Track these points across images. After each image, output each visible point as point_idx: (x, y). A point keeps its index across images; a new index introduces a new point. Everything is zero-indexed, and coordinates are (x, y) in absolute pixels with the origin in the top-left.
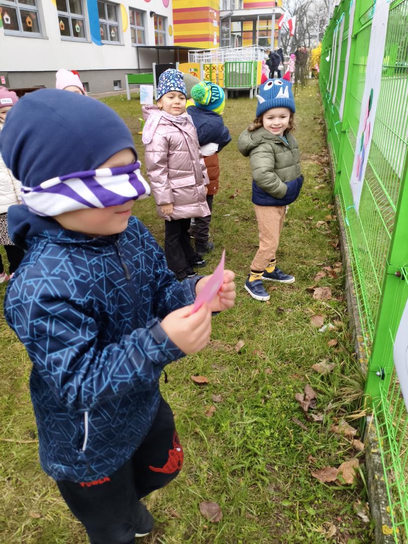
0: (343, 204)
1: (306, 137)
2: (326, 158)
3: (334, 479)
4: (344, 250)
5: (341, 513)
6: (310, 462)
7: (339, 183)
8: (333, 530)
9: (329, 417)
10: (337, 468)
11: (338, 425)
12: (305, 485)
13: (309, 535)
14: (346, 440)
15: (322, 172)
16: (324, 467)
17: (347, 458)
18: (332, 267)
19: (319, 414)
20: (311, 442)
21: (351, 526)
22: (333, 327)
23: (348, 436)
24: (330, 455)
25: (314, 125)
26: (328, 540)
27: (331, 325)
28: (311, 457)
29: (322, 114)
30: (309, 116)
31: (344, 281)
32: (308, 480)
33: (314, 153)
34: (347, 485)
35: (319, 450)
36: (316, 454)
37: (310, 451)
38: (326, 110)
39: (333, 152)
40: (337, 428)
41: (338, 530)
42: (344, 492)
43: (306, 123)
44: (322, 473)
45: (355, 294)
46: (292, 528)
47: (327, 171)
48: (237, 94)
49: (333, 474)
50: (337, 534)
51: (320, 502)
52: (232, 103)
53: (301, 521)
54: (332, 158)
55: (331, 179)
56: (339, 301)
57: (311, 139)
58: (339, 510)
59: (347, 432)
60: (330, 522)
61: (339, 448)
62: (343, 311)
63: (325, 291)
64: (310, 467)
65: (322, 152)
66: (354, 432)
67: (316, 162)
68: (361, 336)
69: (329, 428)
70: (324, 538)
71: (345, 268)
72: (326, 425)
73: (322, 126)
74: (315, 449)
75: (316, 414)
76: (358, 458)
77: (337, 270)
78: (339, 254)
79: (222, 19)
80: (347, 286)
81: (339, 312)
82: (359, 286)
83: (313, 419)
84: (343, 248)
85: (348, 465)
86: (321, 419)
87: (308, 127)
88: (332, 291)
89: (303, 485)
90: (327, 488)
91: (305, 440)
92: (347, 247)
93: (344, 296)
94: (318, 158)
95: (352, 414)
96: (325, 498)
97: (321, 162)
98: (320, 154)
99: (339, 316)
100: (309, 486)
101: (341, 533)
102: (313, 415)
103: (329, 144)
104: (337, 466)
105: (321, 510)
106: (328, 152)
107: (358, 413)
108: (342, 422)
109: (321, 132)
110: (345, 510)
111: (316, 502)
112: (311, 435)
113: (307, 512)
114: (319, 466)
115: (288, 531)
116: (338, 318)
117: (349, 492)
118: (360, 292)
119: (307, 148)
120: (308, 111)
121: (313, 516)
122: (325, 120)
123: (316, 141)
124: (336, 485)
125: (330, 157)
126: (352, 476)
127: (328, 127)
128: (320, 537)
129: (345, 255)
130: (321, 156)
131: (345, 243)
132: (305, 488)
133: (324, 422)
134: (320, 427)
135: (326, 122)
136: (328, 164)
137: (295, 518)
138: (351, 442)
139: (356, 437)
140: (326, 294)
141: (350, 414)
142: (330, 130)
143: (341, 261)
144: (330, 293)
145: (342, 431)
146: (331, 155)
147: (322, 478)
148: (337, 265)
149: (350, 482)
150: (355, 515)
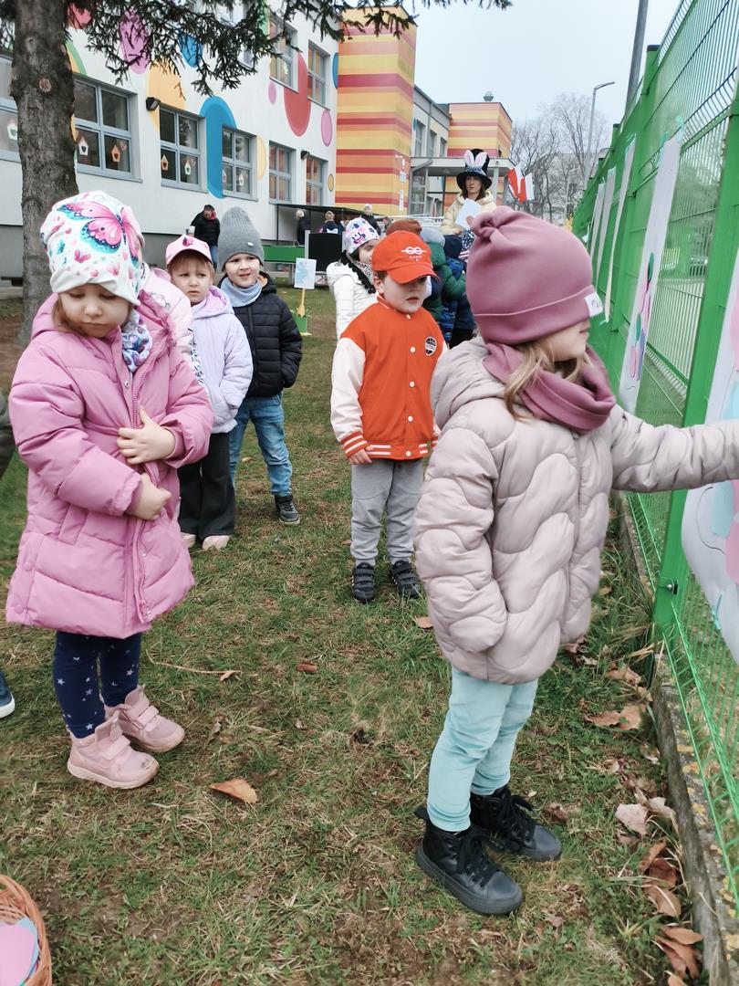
3: (615, 723)
8: (616, 767)
9: (604, 661)
10: (619, 712)
11: (616, 669)
12: (577, 728)
13: (585, 775)
14: (629, 685)
16: (600, 713)
17: (629, 703)
19: (592, 659)
20: (583, 685)
21: (638, 769)
23: (630, 682)
28: (583, 700)
32: (581, 725)
34: (631, 730)
36: (589, 698)
37: (581, 693)
40: (616, 672)
41: (622, 771)
44: (599, 718)
46: (562, 768)
49: (614, 718)
50: (621, 774)
53: (574, 761)
59: (629, 678)
61: (619, 694)
64: (581, 712)
66: (638, 679)
69: (605, 674)
70: (603, 776)
72: (601, 670)
75: (587, 657)
79: (414, 169)
83: (584, 661)
85: (632, 710)
86: (595, 663)
89: (575, 729)
90: (605, 731)
91: (575, 681)
100: (582, 730)
101: (625, 774)
102: (583, 658)
104: (619, 710)
105: (599, 751)
108: (624, 666)
110: (630, 751)
111: (593, 742)
113: (581, 753)
115: (558, 771)
117: (634, 738)
121: (589, 755)
126: (640, 722)
128: (599, 775)
132: (577, 731)
133: (598, 667)
134: (593, 672)
137: (567, 758)
138: (634, 689)
139: (640, 685)
147: (600, 722)
149: (634, 727)
150: (642, 757)
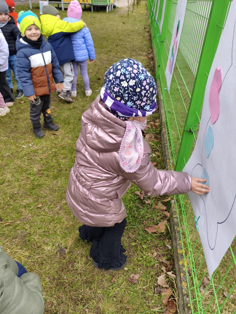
0: (161, 85)
1: (140, 40)
2: (151, 55)
3: (155, 231)
4: (161, 113)
5: (159, 246)
6: (144, 223)
7: (158, 72)
8: (155, 254)
9: (153, 201)
10: (157, 225)
11: (157, 205)
12: (142, 234)
13: (144, 257)
14: (161, 212)
15: (149, 64)
16: (151, 225)
17: (161, 220)
18: (155, 122)
19: (148, 200)
20: (145, 214)
21: (164, 252)
22: (155, 155)
23: (162, 210)
24: (154, 219)
25: (144, 32)
26: (153, 258)
27: (154, 155)
28: (145, 221)
29: (149, 25)
30: (142, 27)
31: (161, 131)
32: (144, 232)
33: (145, 51)
34: (162, 233)
35: (148, 218)
36: (147, 220)
37: (144, 218)
38: (151, 23)
39: (155, 51)
40: (157, 206)
41: (158, 254)
42: (160, 236)
43: (139, 31)
44: (150, 228)
45: (166, 137)
46: (136, 255)
47: (152, 63)
48: (99, 8)
49: (155, 228)
50: (157, 255)
51: (149, 242)
52: (96, 14)
53: (140, 251)
54: (155, 56)
55: (154, 68)
56: (158, 141)
57: (143, 42)
58: (158, 245)
59: (162, 208)
60: (154, 250)
61: (158, 216)
62: (160, 147)
63: (151, 136)
64: (144, 226)
65: (149, 50)
66: (165, 208)
67: (146, 57)
68: (169, 160)
69: (153, 207)
70: (151, 258)
71: (161, 123)
72: (151, 205)
73: (149, 33)
74: (146, 217)
75: (147, 200)
76: (167, 220)
77: (157, 124)
78: (158, 115)
80: (162, 133)
81: (158, 147)
82: (168, 133)
83: (146, 203)
84: (160, 111)
85: (162, 224)
86: (149, 203)
87: (141, 34)
88: (155, 135)
89: (141, 235)
90: (152, 235)
91: (142, 213)
92: (163, 111)
93: (160, 138)
94: (147, 55)
95: (164, 199)
96: (152, 240)
97: (149, 58)
98: (148, 52)
99: (158, 149)
100: (144, 235)
101: (159, 255)
102: (145, 201)
103: (153, 46)
104: (157, 224)
105: (150, 245)
106: (152, 51)
107: (167, 199)
108: (160, 204)
109: (148, 37)
110: (161, 244)
111: (148, 242)
112: (145, 211)
113: (143, 247)
114: (148, 225)
116: (158, 151)
117: (163, 236)
118: (169, 136)
119: (140, 47)
120: (141, 23)
121: (146, 249)
122: (151, 29)
123: (146, 43)
124: (157, 234)
125: (153, 55)
126: (164, 229)
127: (152, 35)
128: (149, 257)
129: (161, 116)
130: (148, 53)
131: (161, 109)
132: (142, 236)
133: (151, 204)
134: (149, 206)
135: (151, 31)
136: (153, 59)
137: (138, 250)
138: (163, 213)
139: (166, 210)
140: (151, 137)
141: (163, 200)
142: (154, 37)
143: (159, 119)
144: (153, 137)
145: (160, 208)
146: (154, 53)
147: (150, 231)
148: (157, 121)
149: (163, 231)
150: (165, 246)
